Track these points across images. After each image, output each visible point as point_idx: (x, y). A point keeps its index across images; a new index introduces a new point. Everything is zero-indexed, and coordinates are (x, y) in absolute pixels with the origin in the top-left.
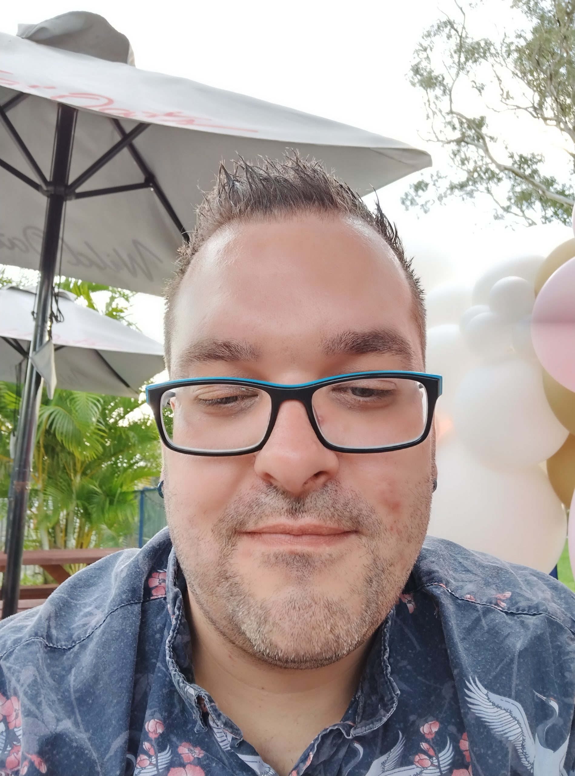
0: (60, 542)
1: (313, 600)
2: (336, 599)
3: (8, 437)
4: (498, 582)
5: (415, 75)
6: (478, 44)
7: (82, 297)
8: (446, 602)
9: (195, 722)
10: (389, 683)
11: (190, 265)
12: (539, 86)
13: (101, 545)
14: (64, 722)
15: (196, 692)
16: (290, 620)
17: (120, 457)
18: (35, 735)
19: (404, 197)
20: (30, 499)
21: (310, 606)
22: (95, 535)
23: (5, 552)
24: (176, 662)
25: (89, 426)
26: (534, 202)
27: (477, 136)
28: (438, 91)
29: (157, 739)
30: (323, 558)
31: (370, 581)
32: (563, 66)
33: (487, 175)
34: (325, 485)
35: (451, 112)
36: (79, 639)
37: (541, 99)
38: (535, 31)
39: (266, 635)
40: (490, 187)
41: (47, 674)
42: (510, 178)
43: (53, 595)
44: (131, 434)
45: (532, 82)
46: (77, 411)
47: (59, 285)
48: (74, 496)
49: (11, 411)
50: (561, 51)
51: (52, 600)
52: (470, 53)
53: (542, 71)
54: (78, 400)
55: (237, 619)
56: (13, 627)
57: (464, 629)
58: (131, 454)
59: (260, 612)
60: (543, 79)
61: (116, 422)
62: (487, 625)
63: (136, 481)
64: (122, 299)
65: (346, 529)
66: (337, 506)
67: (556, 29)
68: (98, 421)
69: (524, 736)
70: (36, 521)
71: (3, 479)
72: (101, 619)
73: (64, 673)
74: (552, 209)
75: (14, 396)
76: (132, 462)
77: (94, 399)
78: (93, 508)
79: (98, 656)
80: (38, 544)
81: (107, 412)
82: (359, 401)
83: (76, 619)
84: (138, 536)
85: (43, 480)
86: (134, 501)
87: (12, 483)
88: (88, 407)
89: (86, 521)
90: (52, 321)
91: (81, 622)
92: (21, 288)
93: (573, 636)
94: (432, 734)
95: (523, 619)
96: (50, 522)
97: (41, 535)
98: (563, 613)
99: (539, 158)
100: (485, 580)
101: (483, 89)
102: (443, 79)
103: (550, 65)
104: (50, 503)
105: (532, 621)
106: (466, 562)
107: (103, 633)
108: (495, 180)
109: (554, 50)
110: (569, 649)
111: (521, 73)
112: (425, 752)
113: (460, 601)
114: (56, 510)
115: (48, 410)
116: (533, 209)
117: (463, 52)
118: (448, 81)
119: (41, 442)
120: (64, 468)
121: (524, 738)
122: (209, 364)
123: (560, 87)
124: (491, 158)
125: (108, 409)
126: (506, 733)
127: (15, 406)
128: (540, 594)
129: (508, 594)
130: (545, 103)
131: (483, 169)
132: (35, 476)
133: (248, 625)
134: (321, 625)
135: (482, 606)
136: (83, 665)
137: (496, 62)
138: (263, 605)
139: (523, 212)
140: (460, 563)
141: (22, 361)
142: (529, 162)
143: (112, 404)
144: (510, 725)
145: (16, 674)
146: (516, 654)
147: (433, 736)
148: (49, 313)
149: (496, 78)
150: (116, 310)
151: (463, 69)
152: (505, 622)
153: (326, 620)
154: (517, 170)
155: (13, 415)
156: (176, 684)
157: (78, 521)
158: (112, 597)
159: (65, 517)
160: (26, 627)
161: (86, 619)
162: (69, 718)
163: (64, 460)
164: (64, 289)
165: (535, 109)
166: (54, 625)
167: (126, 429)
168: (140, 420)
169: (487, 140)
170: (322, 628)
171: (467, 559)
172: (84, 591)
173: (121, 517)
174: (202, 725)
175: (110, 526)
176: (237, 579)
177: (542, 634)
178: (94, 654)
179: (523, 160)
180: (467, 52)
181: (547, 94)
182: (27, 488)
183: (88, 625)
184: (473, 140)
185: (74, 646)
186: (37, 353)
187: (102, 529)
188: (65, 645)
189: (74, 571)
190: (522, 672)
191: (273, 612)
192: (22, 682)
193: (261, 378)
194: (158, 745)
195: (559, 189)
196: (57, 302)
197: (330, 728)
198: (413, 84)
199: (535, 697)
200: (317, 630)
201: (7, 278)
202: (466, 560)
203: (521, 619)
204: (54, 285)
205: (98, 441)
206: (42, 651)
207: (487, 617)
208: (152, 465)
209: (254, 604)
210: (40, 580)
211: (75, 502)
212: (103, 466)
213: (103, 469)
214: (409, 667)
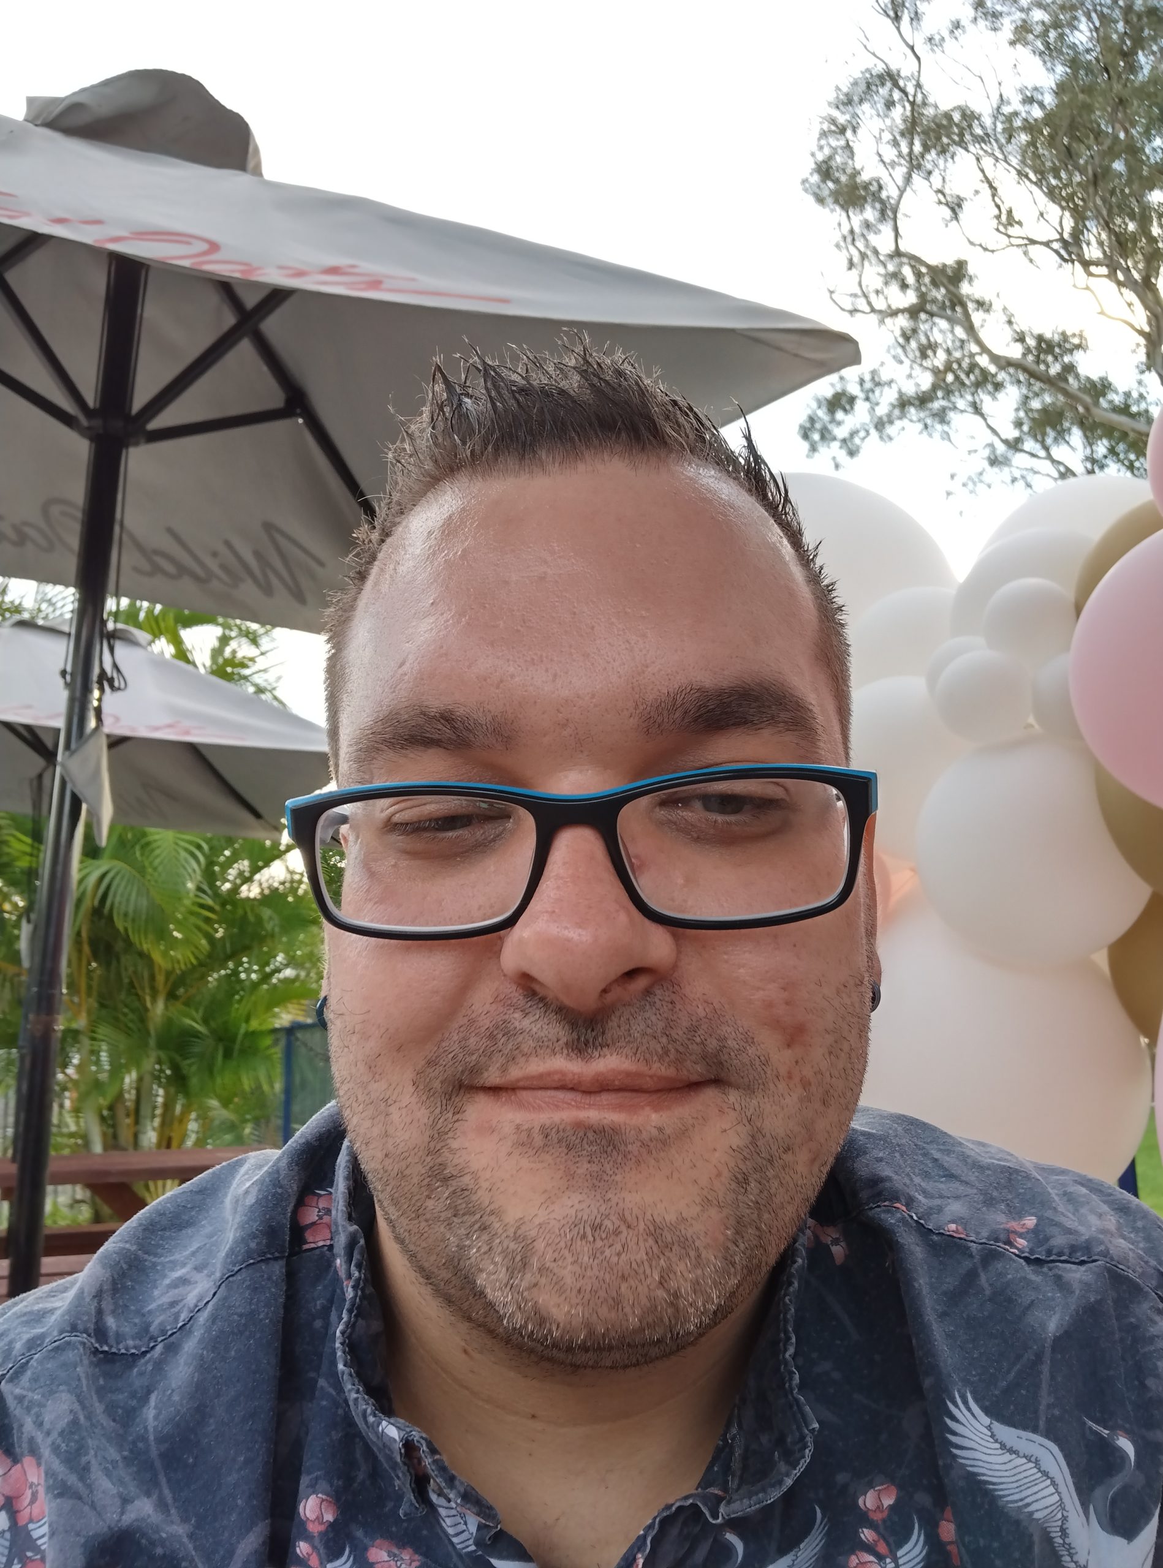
0: (125, 1135)
1: (623, 1219)
2: (671, 1217)
3: (17, 925)
4: (1010, 1197)
5: (824, 181)
6: (948, 116)
7: (163, 640)
8: (909, 1241)
9: (399, 1498)
10: (795, 1408)
11: (376, 563)
12: (1070, 198)
13: (209, 1141)
14: (137, 1503)
15: (403, 1433)
16: (575, 1262)
17: (245, 959)
18: (78, 1534)
19: (808, 425)
20: (63, 1049)
21: (617, 1233)
22: (196, 1120)
23: (14, 1159)
24: (358, 1374)
25: (180, 899)
26: (1069, 429)
27: (951, 301)
28: (870, 213)
29: (323, 1534)
30: (645, 1136)
31: (742, 1181)
32: (1118, 156)
33: (972, 377)
34: (648, 992)
35: (898, 253)
36: (163, 1332)
37: (1076, 223)
38: (1061, 89)
39: (525, 1294)
40: (978, 401)
41: (99, 1408)
42: (1019, 382)
43: (108, 1246)
44: (266, 913)
45: (1057, 191)
46: (155, 869)
47: (116, 615)
48: (152, 1042)
49: (22, 872)
50: (1113, 128)
51: (106, 1257)
52: (932, 134)
53: (1077, 168)
54: (158, 847)
55: (468, 1263)
56: (25, 1314)
57: (945, 1293)
58: (266, 953)
59: (513, 1246)
60: (1079, 184)
61: (235, 890)
62: (991, 1285)
63: (276, 1010)
64: (244, 640)
65: (695, 1078)
66: (673, 1033)
67: (1103, 85)
68: (199, 889)
69: (1064, 1509)
70: (75, 1095)
71: (7, 1010)
72: (207, 1291)
73: (134, 1403)
74: (1105, 442)
75: (29, 840)
76: (268, 969)
77: (191, 843)
78: (190, 1065)
79: (202, 1366)
80: (80, 1141)
81: (217, 868)
82: (716, 822)
83: (156, 1293)
84: (280, 1122)
85: (89, 1012)
86: (273, 1050)
87: (26, 1017)
88: (177, 859)
89: (177, 1092)
90: (102, 690)
91: (166, 1299)
92: (40, 622)
93: (1161, 1305)
94: (882, 1512)
95: (1060, 1273)
96: (103, 1095)
97: (86, 1122)
98: (1141, 1258)
99: (1076, 341)
100: (985, 1194)
101: (960, 206)
102: (880, 187)
103: (1092, 157)
104: (104, 1056)
105: (1078, 1275)
106: (948, 1159)
107: (214, 1319)
108: (990, 387)
109: (1099, 125)
110: (1153, 1330)
111: (1035, 173)
112: (869, 1549)
113: (935, 1238)
114: (117, 1071)
115: (98, 867)
116: (1068, 443)
117: (918, 134)
118: (890, 191)
119: (84, 934)
120: (132, 985)
121: (1065, 1514)
122: (412, 755)
123: (1114, 200)
124: (979, 343)
125: (217, 864)
126: (1028, 1505)
127: (31, 862)
128: (1093, 1220)
129: (1031, 1222)
130: (1085, 232)
131: (965, 364)
132: (72, 1002)
133: (490, 1274)
134: (641, 1271)
135: (980, 1247)
136: (174, 1386)
137: (986, 151)
138: (519, 1232)
139: (1047, 449)
140: (936, 1160)
141: (45, 769)
142: (1057, 350)
143: (227, 853)
144: (1035, 1489)
145: (36, 1410)
146: (1048, 1344)
147: (886, 1513)
148: (96, 671)
149: (986, 185)
150: (232, 662)
151: (919, 167)
152: (1025, 1278)
153: (650, 1260)
154: (1034, 367)
155: (26, 881)
156: (359, 1421)
157: (161, 1092)
158: (228, 1246)
159: (134, 1085)
160: (52, 1311)
161: (177, 1291)
162: (148, 1494)
163: (131, 969)
164: (127, 623)
165: (1065, 244)
166: (111, 1307)
167: (256, 903)
168: (283, 883)
169: (971, 306)
170: (642, 1277)
171: (948, 1152)
172: (171, 1238)
173: (247, 1084)
174: (414, 1501)
175: (226, 1103)
176: (467, 1180)
177: (1099, 1302)
178: (195, 1363)
179: (1043, 345)
180: (926, 133)
181: (1089, 213)
182: (56, 1027)
183: (181, 1305)
184: (943, 307)
185: (153, 1348)
186: (73, 753)
187: (210, 1109)
188: (135, 1347)
189: (154, 1196)
190: (1059, 1379)
191: (540, 1245)
192: (47, 1426)
193: (515, 782)
194: (327, 1546)
195: (1117, 402)
196: (112, 650)
197: (678, 1504)
198: (820, 200)
199: (1088, 1432)
200: (632, 1282)
201: (12, 602)
202: (948, 1155)
203: (1056, 1271)
204: (105, 616)
205: (199, 929)
206: (86, 1362)
207: (990, 1268)
208: (308, 975)
209: (500, 1231)
210: (85, 1213)
211: (153, 1055)
212: (210, 979)
213: (210, 985)
214: (836, 1375)
